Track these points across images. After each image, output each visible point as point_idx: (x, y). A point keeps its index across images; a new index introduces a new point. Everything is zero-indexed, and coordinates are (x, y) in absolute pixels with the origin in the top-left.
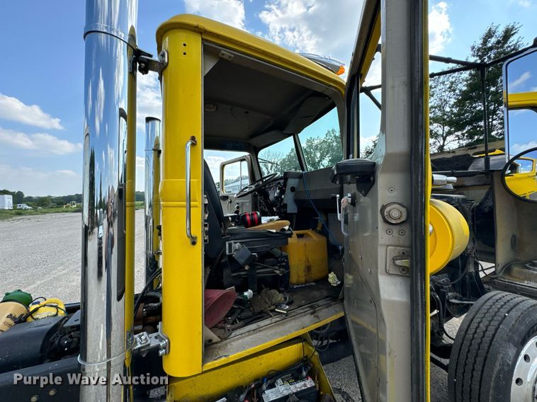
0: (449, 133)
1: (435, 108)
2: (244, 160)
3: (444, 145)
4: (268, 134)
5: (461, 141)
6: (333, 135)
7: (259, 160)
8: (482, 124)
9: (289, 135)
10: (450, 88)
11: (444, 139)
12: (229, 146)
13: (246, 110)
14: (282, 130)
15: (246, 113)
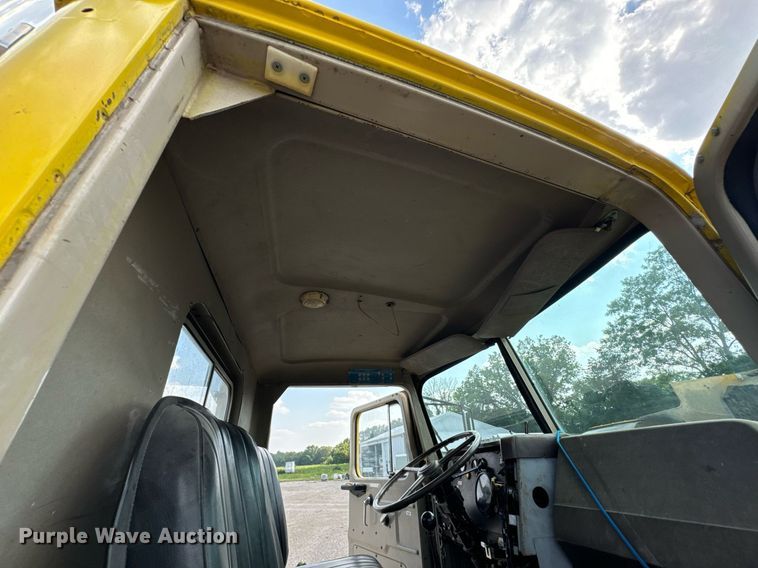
1: (678, 293)
2: (395, 402)
4: (440, 345)
6: (529, 346)
7: (425, 401)
9: (489, 343)
12: (362, 377)
13: (390, 300)
14: (471, 334)
15: (390, 304)
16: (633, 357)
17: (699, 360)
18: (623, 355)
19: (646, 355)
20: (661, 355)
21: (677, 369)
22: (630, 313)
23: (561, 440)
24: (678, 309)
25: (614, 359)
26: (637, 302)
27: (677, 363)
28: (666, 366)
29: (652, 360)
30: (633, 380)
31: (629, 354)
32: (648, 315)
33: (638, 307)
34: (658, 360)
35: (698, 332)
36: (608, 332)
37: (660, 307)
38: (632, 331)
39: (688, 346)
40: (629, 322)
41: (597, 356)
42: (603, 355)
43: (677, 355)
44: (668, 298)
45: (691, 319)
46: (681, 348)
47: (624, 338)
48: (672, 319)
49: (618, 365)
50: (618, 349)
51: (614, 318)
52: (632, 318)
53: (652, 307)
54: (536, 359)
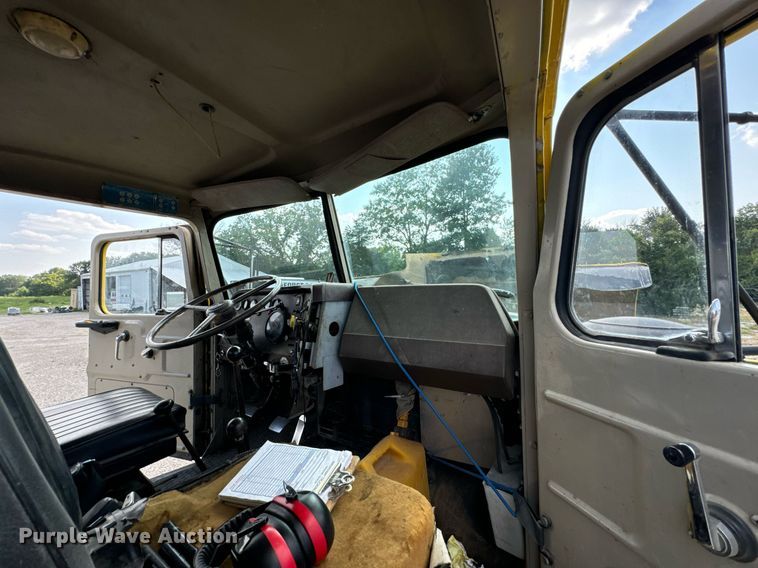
0: (432, 222)
1: (418, 191)
2: (172, 236)
3: (426, 236)
5: (444, 234)
7: (216, 241)
8: (460, 216)
10: (431, 172)
11: (427, 229)
12: (126, 197)
13: (210, 101)
14: (299, 181)
15: (206, 108)
16: (375, 231)
17: (410, 241)
18: (369, 228)
19: (384, 231)
20: (391, 233)
21: (396, 244)
22: (385, 198)
23: (359, 289)
24: (414, 203)
25: (363, 230)
26: (393, 190)
27: (397, 240)
28: (390, 241)
29: (385, 235)
30: (368, 247)
31: (374, 228)
32: (396, 202)
33: (393, 194)
34: (389, 236)
35: (418, 223)
36: (367, 208)
37: (405, 199)
38: (382, 211)
39: (408, 230)
40: (383, 204)
41: (352, 224)
42: (357, 226)
43: (400, 234)
44: (412, 193)
45: (418, 213)
46: (404, 231)
47: (375, 215)
48: (408, 209)
49: (364, 235)
50: (368, 223)
51: (375, 198)
52: (386, 202)
53: (400, 197)
54: (307, 217)
